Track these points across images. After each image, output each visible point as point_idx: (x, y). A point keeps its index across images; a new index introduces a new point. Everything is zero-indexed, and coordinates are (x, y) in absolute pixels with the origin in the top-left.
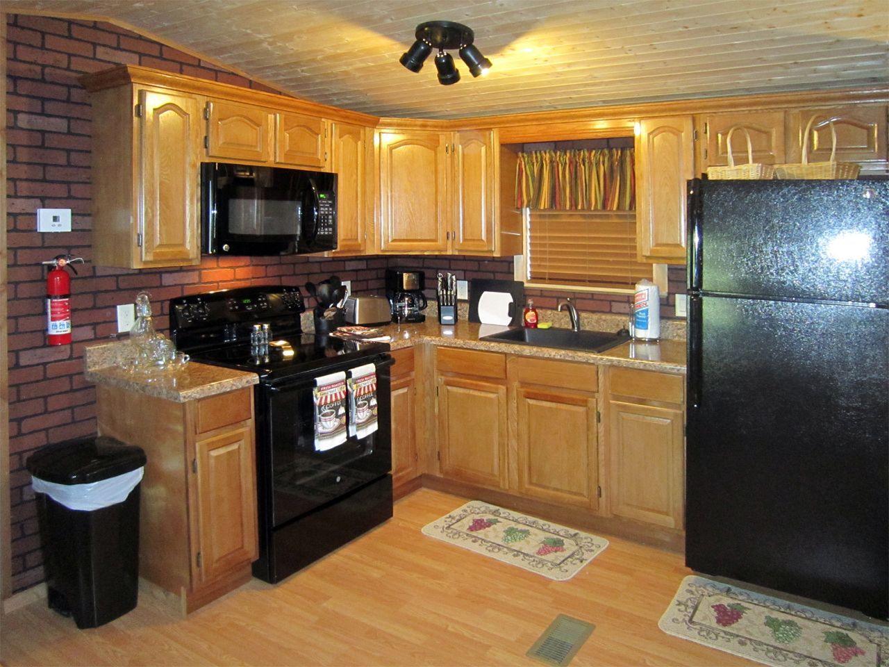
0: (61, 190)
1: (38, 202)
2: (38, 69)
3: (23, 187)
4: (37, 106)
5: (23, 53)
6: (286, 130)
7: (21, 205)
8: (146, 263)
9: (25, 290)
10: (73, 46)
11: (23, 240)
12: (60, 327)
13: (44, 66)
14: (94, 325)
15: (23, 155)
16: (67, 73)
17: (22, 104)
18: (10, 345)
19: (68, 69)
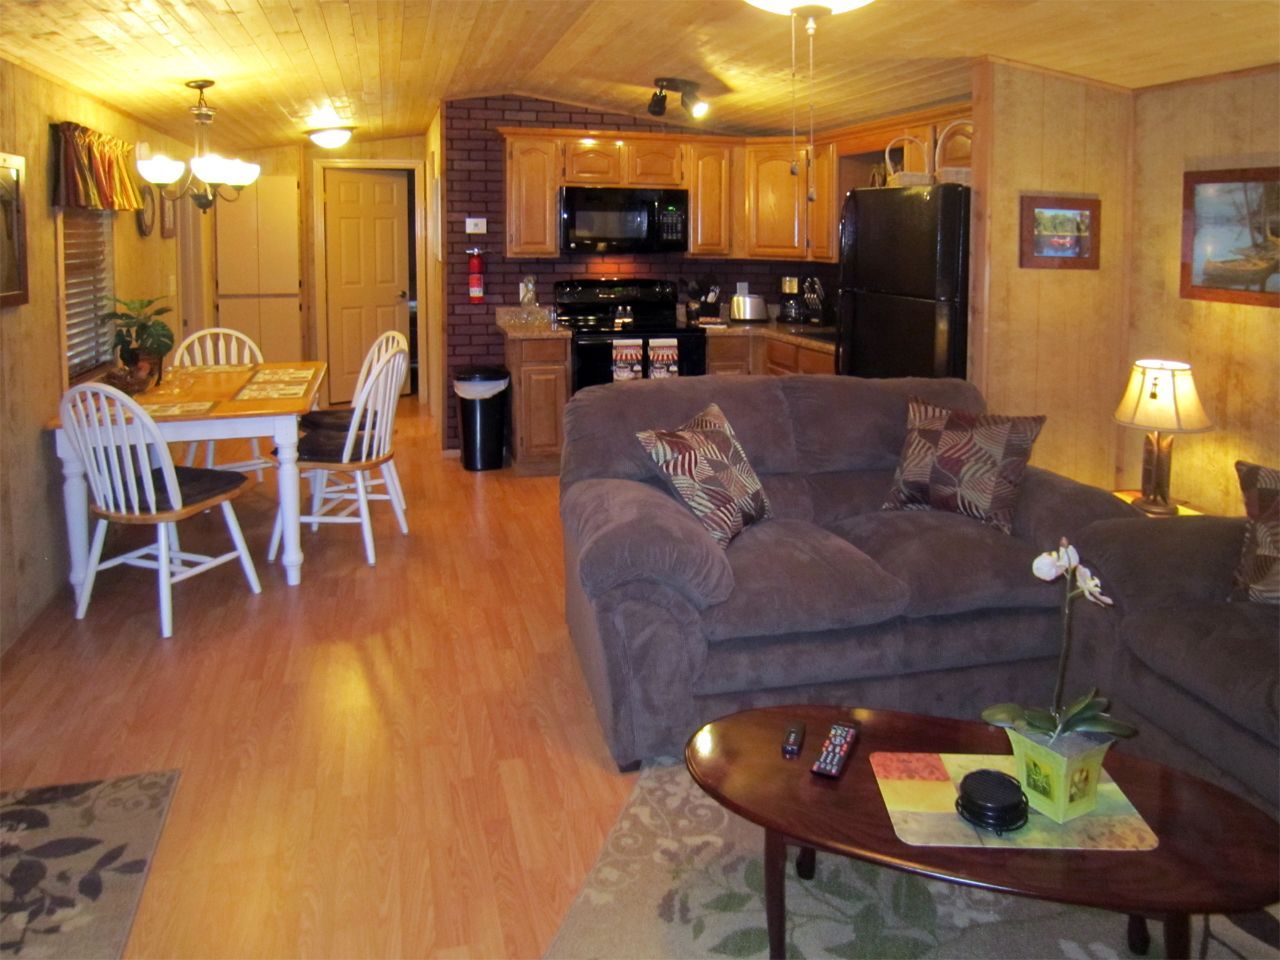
0: (481, 207)
1: (467, 214)
2: (466, 132)
3: (457, 206)
4: (465, 154)
5: (456, 124)
6: (638, 157)
7: (455, 217)
8: (516, 253)
9: (458, 268)
10: (489, 114)
11: (457, 238)
12: (476, 292)
13: (469, 130)
14: (504, 295)
15: (457, 186)
16: (485, 132)
17: (456, 155)
18: (448, 300)
19: (486, 129)
